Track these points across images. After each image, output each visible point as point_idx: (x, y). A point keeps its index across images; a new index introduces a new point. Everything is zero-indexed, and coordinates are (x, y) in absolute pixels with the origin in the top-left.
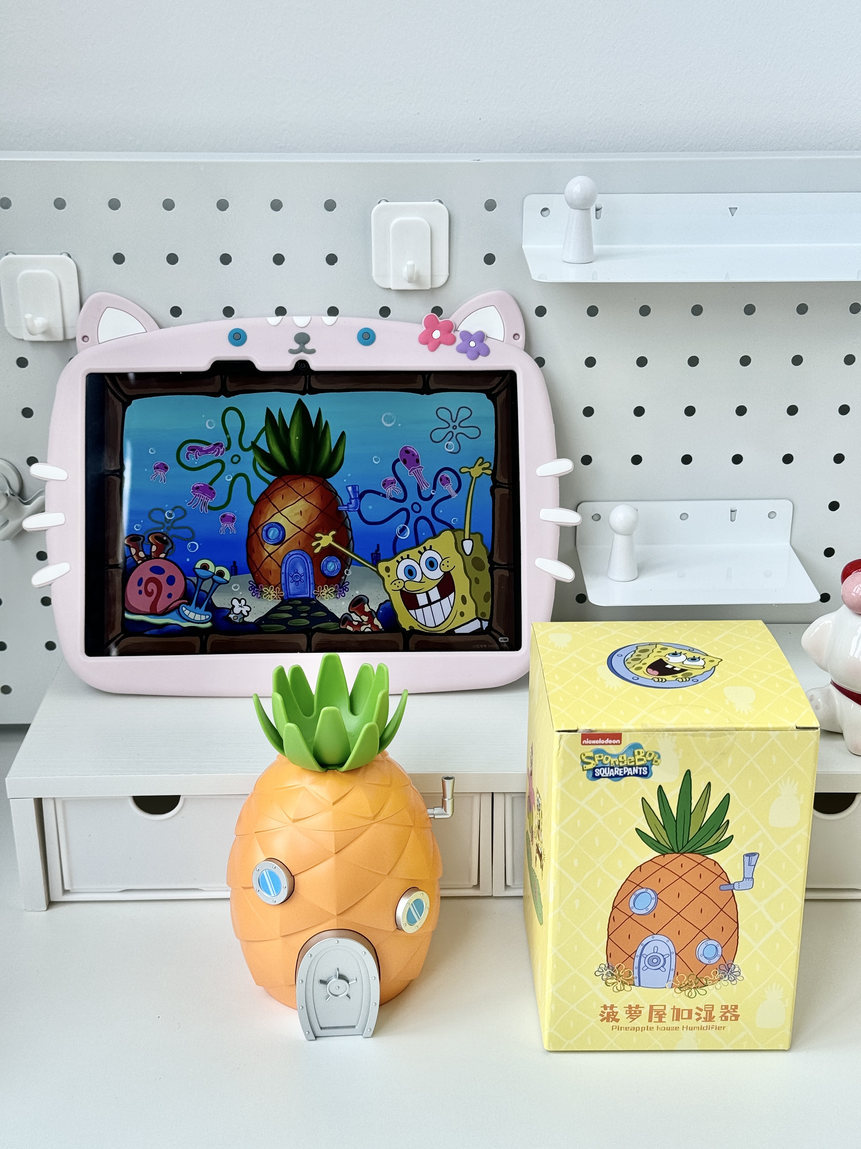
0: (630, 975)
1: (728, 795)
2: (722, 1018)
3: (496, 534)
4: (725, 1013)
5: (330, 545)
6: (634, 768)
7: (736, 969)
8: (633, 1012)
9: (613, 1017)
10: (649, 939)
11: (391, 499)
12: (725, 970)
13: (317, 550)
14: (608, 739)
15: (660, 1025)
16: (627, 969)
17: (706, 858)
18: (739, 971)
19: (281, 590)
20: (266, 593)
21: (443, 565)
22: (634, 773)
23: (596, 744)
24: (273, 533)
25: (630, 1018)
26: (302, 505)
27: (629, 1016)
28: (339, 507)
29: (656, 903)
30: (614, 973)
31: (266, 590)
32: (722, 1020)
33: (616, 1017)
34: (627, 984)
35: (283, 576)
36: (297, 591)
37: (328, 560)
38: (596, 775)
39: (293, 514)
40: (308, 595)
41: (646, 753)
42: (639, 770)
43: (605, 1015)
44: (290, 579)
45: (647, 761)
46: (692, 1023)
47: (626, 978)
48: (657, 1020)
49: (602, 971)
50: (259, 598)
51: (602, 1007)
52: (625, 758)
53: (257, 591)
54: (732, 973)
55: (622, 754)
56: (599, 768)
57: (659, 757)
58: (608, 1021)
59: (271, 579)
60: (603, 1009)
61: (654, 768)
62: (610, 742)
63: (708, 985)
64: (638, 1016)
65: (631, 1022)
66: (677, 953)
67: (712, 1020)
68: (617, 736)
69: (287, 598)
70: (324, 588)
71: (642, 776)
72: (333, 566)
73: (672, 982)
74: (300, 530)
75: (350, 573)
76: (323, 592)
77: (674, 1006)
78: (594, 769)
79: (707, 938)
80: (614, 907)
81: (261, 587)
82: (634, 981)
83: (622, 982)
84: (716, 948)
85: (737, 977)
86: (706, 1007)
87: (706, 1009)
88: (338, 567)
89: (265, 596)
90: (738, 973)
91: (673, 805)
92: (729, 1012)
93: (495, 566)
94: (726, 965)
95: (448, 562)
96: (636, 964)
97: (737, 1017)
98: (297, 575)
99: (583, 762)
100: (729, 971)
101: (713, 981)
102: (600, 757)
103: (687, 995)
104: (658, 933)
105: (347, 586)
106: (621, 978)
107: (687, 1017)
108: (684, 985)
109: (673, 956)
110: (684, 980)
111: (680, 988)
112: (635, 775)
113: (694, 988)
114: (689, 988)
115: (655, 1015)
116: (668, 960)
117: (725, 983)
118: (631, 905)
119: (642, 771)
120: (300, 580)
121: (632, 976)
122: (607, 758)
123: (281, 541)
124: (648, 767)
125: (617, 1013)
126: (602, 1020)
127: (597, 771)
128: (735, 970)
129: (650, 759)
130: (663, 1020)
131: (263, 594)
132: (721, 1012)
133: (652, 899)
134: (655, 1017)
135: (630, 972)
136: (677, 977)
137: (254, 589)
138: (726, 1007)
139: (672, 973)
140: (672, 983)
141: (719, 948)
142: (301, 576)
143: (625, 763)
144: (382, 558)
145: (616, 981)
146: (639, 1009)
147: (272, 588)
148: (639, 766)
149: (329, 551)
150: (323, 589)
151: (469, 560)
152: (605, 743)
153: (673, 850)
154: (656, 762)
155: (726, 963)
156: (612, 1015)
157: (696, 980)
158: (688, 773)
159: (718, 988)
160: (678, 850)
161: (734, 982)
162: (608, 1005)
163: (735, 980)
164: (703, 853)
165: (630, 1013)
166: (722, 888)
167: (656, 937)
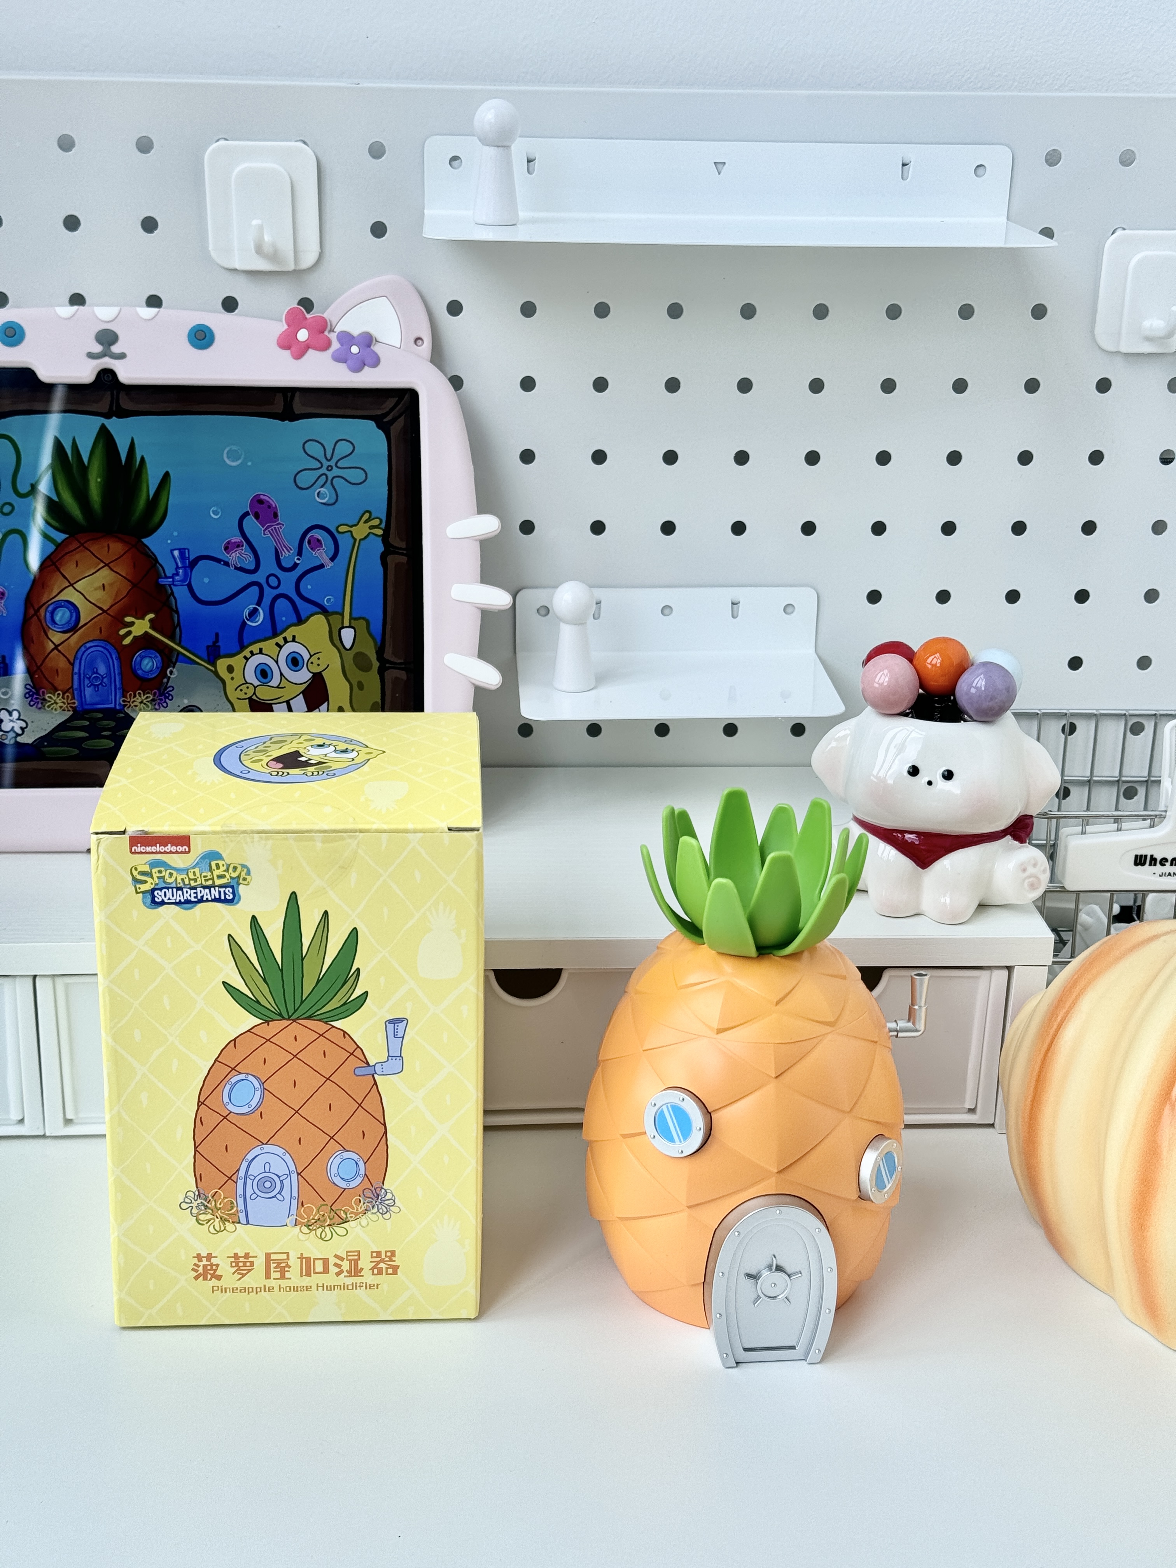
0: (232, 1208)
1: (355, 930)
2: (373, 1272)
3: (389, 619)
4: (378, 1263)
5: (146, 633)
6: (212, 889)
7: (389, 1196)
8: (241, 1264)
9: (212, 1272)
10: (257, 1151)
11: (236, 568)
12: (372, 1196)
13: (127, 641)
14: (169, 845)
15: (284, 1283)
16: (227, 1198)
17: (330, 1027)
18: (393, 1198)
19: (73, 698)
20: (49, 701)
21: (312, 663)
22: (213, 897)
23: (152, 853)
24: (62, 616)
25: (238, 1274)
26: (104, 575)
27: (236, 1271)
28: (160, 580)
29: (262, 1097)
30: (209, 1205)
31: (50, 697)
32: (373, 1274)
33: (218, 1273)
34: (229, 1221)
35: (76, 677)
36: (97, 699)
37: (143, 654)
38: (156, 899)
39: (93, 589)
40: (112, 706)
41: (228, 866)
42: (220, 892)
43: (201, 1270)
44: (87, 682)
45: (231, 878)
46: (330, 1279)
47: (227, 1212)
48: (278, 1275)
49: (190, 1201)
50: (40, 708)
51: (194, 1257)
52: (198, 874)
53: (36, 699)
54: (382, 1201)
55: (194, 867)
56: (161, 889)
57: (248, 873)
58: (205, 1279)
59: (58, 681)
60: (196, 1261)
61: (242, 889)
62: (174, 849)
63: (348, 1221)
64: (249, 1271)
65: (240, 1279)
66: (299, 1172)
67: (359, 1274)
68: (182, 841)
69: (81, 709)
70: (137, 696)
71: (226, 901)
72: (150, 664)
73: (295, 1217)
74: (101, 612)
75: (175, 674)
76: (134, 701)
77: (302, 1254)
78: (153, 890)
79: (342, 1149)
80: (200, 1103)
81: (43, 693)
82: (239, 1217)
83: (221, 1219)
84: (357, 1163)
85: (391, 1208)
86: (349, 1254)
87: (349, 1258)
88: (158, 665)
89: (49, 707)
90: (392, 1201)
91: (276, 945)
92: (383, 1261)
93: (387, 665)
94: (373, 1189)
95: (319, 659)
96: (240, 1191)
97: (395, 1269)
98: (96, 677)
99: (136, 881)
100: (378, 1199)
102: (160, 872)
103: (319, 1237)
104: (269, 1143)
105: (170, 693)
106: (219, 1211)
107: (322, 1271)
108: (313, 1221)
109: (294, 1176)
110: (314, 1214)
111: (308, 1226)
112: (215, 900)
113: (328, 1225)
114: (322, 1226)
115: (275, 1268)
116: (287, 1183)
117: (374, 1217)
118: (226, 1099)
119: (225, 894)
120: (101, 684)
121: (235, 1209)
122: (171, 875)
123: (73, 627)
124: (232, 887)
125: (217, 1265)
126: (196, 1278)
127: (158, 893)
128: (387, 1198)
129: (234, 875)
130: (287, 1275)
131: (46, 703)
132: (371, 1262)
133: (255, 1089)
134: (274, 1271)
135: (232, 1203)
136: (303, 1209)
137: (32, 696)
138: (379, 1254)
139: (294, 1202)
140: (296, 1219)
141: (361, 1164)
142: (103, 678)
143: (199, 883)
144: (222, 653)
145: (213, 1217)
146: (251, 1259)
147: (59, 694)
148: (220, 886)
149: (145, 642)
150: (135, 696)
151: (349, 657)
152: (165, 851)
153: (280, 1014)
154: (245, 879)
155: (372, 1186)
156: (210, 1270)
157: (330, 1213)
158: (293, 896)
159: (363, 1225)
160: (288, 1014)
161: (387, 1216)
162: (204, 1254)
163: (388, 1213)
164: (326, 1020)
165: (237, 1265)
166: (358, 1072)
167: (267, 1148)
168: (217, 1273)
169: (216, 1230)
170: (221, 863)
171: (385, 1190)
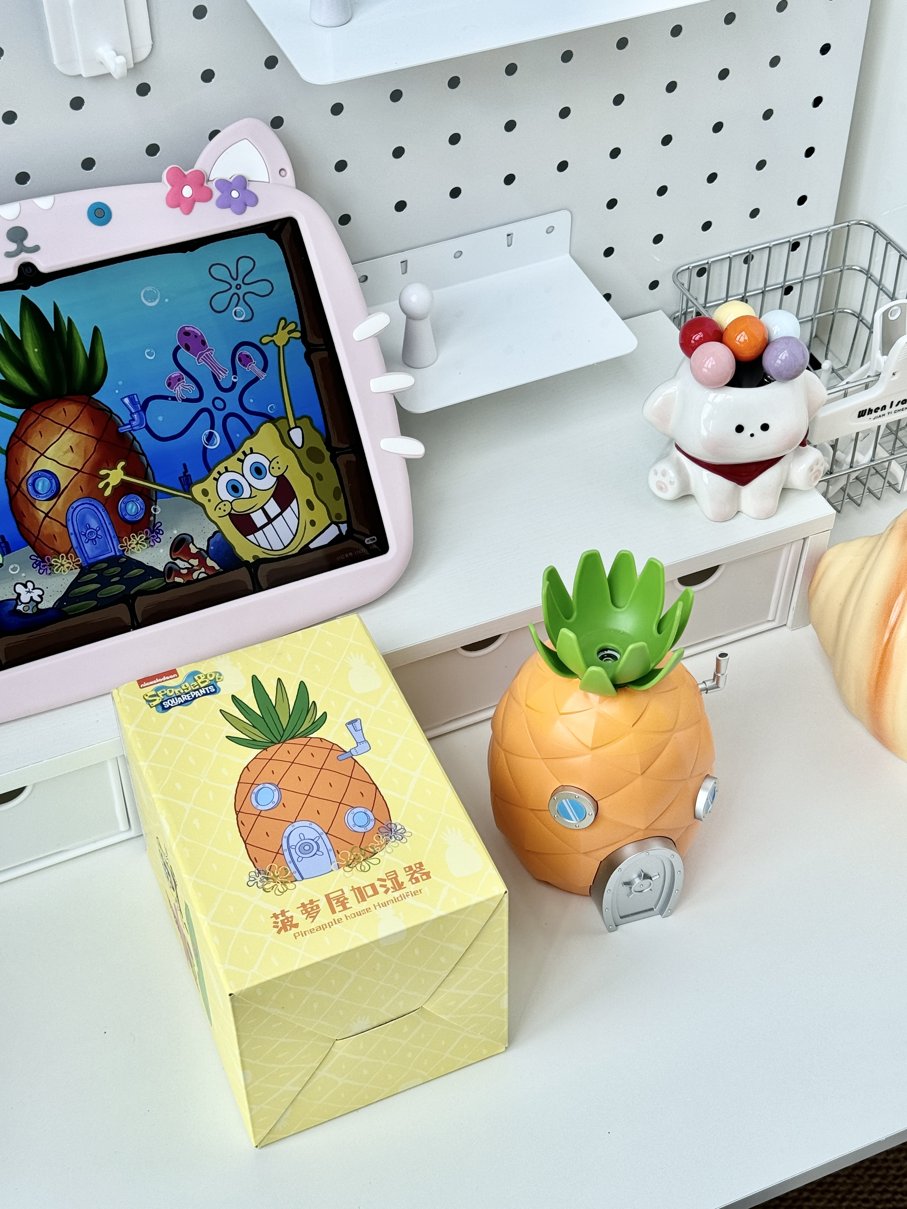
0: (287, 872)
1: (302, 683)
2: (412, 882)
4: (413, 874)
6: (200, 690)
7: (399, 827)
8: (309, 910)
9: (289, 923)
10: (290, 829)
12: (386, 831)
14: (164, 677)
15: (348, 912)
16: (280, 867)
17: (309, 738)
18: (403, 827)
22: (202, 694)
23: (154, 684)
25: (310, 917)
27: (307, 916)
29: (280, 794)
30: (269, 877)
32: (413, 884)
34: (288, 882)
38: (165, 707)
42: (206, 690)
43: (280, 925)
45: (210, 681)
46: (382, 897)
47: (284, 877)
48: (341, 908)
49: (254, 879)
51: (271, 917)
52: (188, 685)
54: (396, 832)
55: (184, 683)
56: (166, 701)
57: (220, 675)
58: (286, 930)
60: (274, 919)
62: (168, 678)
63: (377, 853)
64: (318, 912)
65: (313, 921)
66: (327, 832)
67: (403, 887)
68: (172, 672)
71: (211, 693)
73: (336, 863)
77: (352, 887)
78: (161, 703)
79: (351, 807)
80: (237, 813)
82: (294, 877)
83: (282, 882)
84: (365, 814)
85: (404, 834)
86: (388, 875)
87: (389, 878)
90: (402, 830)
91: (254, 706)
92: (415, 872)
94: (385, 826)
96: (288, 859)
97: (428, 875)
99: (148, 701)
100: (392, 831)
101: (381, 846)
102: (163, 692)
103: (360, 870)
104: (297, 821)
106: (278, 878)
107: (373, 893)
108: (351, 861)
109: (324, 836)
110: (349, 856)
111: (349, 866)
112: (204, 695)
113: (364, 860)
114: (358, 862)
115: (336, 903)
116: (320, 842)
117: (395, 844)
118: (255, 804)
119: (209, 690)
121: (289, 872)
122: (170, 691)
124: (213, 685)
125: (292, 917)
126: (279, 932)
127: (165, 703)
128: (398, 828)
129: (212, 679)
130: (348, 905)
132: (407, 875)
133: (273, 791)
134: (337, 906)
135: (285, 869)
136: (340, 856)
138: (410, 868)
139: (332, 853)
140: (338, 864)
141: (369, 813)
143: (190, 689)
145: (275, 883)
146: (315, 904)
148: (204, 687)
152: (162, 681)
153: (272, 742)
154: (219, 678)
155: (384, 824)
156: (287, 923)
157: (361, 851)
158: (254, 678)
159: (389, 851)
160: (278, 740)
161: (404, 840)
162: (278, 912)
163: (404, 838)
164: (305, 735)
165: (307, 911)
166: (340, 758)
167: (296, 824)
168: (294, 922)
169: (281, 892)
170: (200, 675)
171: (395, 824)
